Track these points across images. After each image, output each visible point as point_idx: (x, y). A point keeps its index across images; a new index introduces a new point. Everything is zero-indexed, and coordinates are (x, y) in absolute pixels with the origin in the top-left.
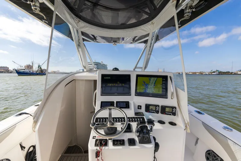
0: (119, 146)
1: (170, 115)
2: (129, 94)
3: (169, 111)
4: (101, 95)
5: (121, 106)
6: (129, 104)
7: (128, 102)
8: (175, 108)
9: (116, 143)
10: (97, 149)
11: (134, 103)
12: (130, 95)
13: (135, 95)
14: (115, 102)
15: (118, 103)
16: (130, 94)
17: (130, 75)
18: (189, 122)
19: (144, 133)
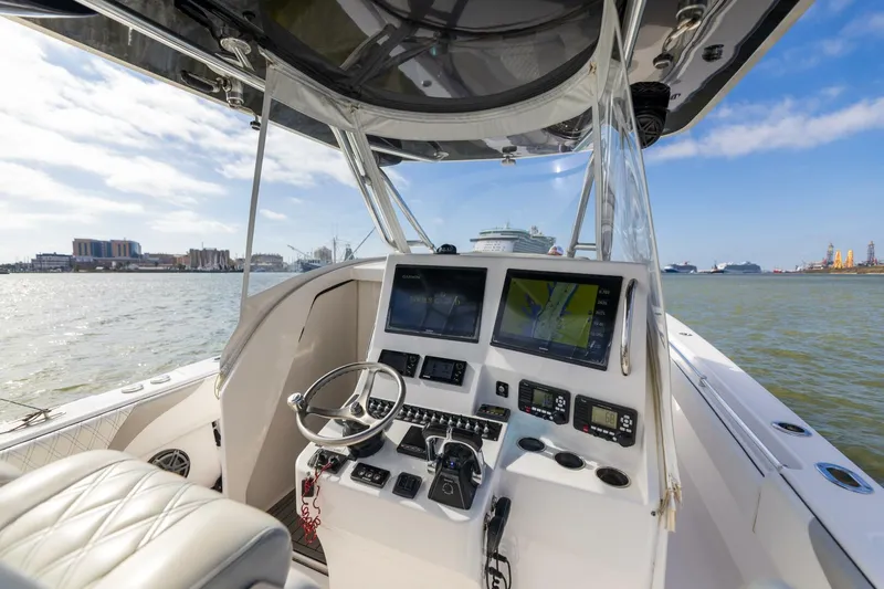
0: (365, 483)
1: (609, 438)
2: (471, 335)
3: (604, 423)
4: (386, 331)
5: (437, 375)
6: (463, 371)
7: (465, 364)
8: (633, 414)
9: (362, 474)
10: (309, 473)
11: (484, 369)
12: (476, 341)
13: (493, 344)
14: (423, 357)
15: (429, 362)
16: (475, 338)
17: (486, 269)
18: (679, 486)
19: (446, 467)
